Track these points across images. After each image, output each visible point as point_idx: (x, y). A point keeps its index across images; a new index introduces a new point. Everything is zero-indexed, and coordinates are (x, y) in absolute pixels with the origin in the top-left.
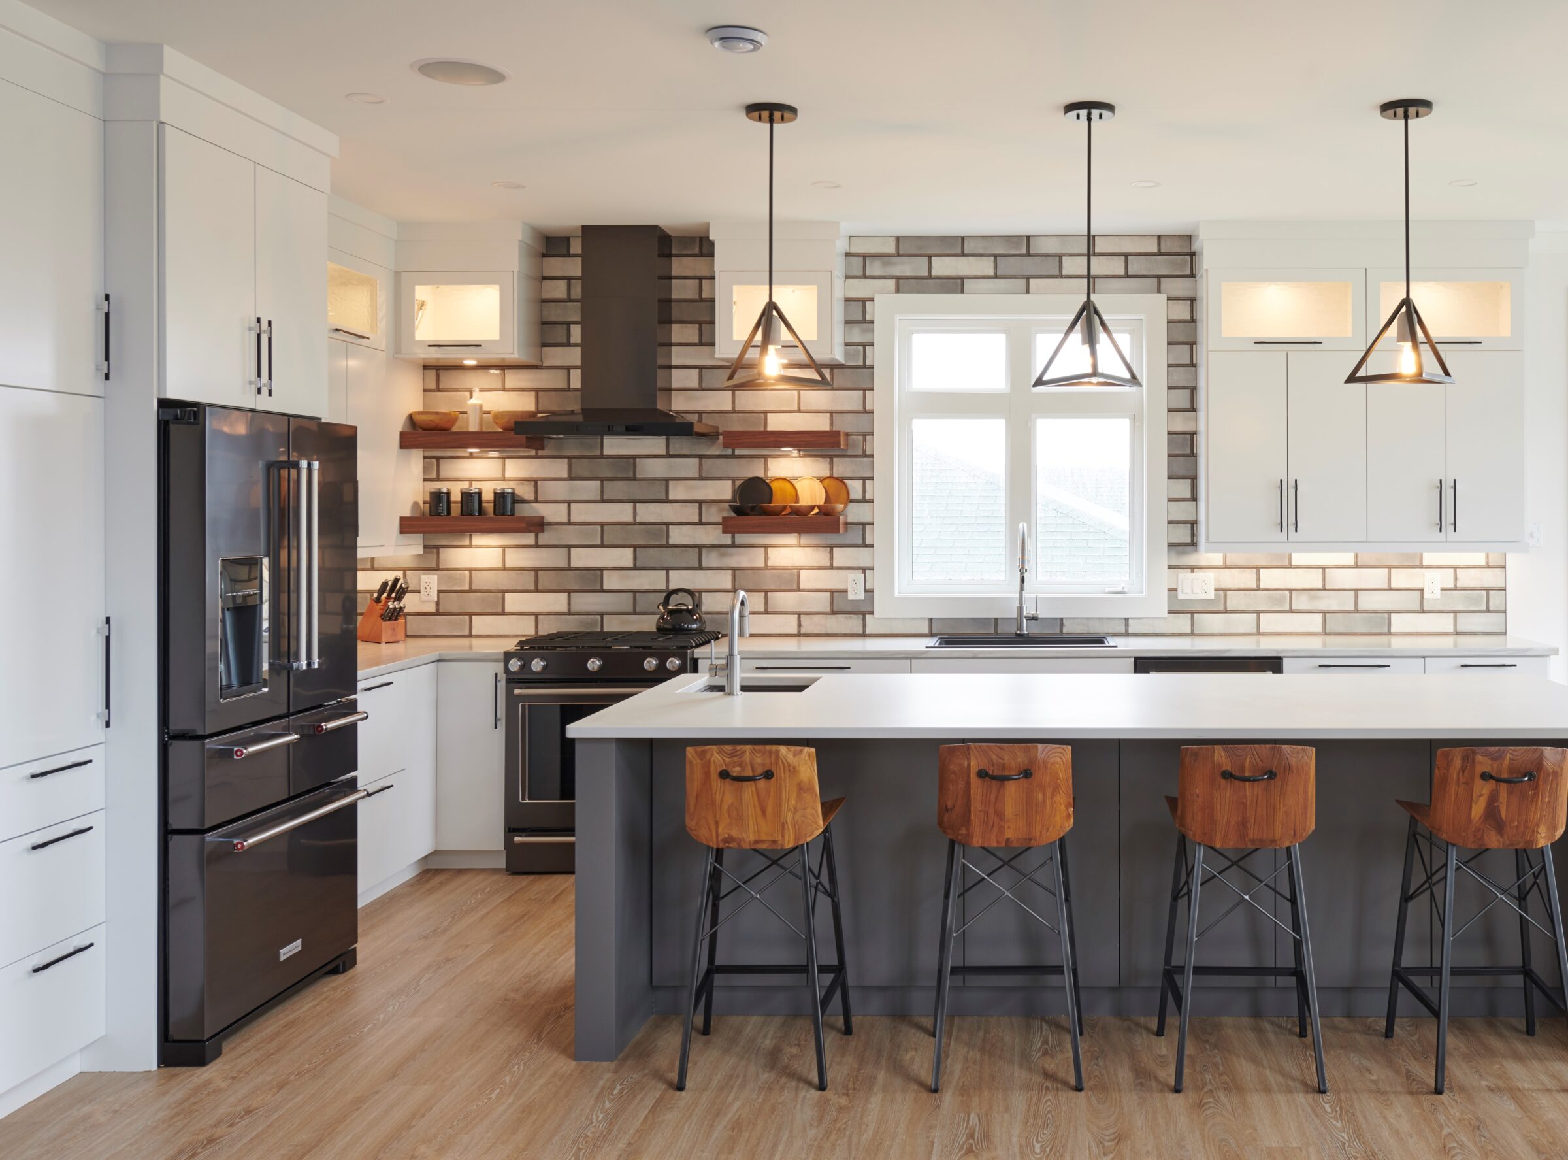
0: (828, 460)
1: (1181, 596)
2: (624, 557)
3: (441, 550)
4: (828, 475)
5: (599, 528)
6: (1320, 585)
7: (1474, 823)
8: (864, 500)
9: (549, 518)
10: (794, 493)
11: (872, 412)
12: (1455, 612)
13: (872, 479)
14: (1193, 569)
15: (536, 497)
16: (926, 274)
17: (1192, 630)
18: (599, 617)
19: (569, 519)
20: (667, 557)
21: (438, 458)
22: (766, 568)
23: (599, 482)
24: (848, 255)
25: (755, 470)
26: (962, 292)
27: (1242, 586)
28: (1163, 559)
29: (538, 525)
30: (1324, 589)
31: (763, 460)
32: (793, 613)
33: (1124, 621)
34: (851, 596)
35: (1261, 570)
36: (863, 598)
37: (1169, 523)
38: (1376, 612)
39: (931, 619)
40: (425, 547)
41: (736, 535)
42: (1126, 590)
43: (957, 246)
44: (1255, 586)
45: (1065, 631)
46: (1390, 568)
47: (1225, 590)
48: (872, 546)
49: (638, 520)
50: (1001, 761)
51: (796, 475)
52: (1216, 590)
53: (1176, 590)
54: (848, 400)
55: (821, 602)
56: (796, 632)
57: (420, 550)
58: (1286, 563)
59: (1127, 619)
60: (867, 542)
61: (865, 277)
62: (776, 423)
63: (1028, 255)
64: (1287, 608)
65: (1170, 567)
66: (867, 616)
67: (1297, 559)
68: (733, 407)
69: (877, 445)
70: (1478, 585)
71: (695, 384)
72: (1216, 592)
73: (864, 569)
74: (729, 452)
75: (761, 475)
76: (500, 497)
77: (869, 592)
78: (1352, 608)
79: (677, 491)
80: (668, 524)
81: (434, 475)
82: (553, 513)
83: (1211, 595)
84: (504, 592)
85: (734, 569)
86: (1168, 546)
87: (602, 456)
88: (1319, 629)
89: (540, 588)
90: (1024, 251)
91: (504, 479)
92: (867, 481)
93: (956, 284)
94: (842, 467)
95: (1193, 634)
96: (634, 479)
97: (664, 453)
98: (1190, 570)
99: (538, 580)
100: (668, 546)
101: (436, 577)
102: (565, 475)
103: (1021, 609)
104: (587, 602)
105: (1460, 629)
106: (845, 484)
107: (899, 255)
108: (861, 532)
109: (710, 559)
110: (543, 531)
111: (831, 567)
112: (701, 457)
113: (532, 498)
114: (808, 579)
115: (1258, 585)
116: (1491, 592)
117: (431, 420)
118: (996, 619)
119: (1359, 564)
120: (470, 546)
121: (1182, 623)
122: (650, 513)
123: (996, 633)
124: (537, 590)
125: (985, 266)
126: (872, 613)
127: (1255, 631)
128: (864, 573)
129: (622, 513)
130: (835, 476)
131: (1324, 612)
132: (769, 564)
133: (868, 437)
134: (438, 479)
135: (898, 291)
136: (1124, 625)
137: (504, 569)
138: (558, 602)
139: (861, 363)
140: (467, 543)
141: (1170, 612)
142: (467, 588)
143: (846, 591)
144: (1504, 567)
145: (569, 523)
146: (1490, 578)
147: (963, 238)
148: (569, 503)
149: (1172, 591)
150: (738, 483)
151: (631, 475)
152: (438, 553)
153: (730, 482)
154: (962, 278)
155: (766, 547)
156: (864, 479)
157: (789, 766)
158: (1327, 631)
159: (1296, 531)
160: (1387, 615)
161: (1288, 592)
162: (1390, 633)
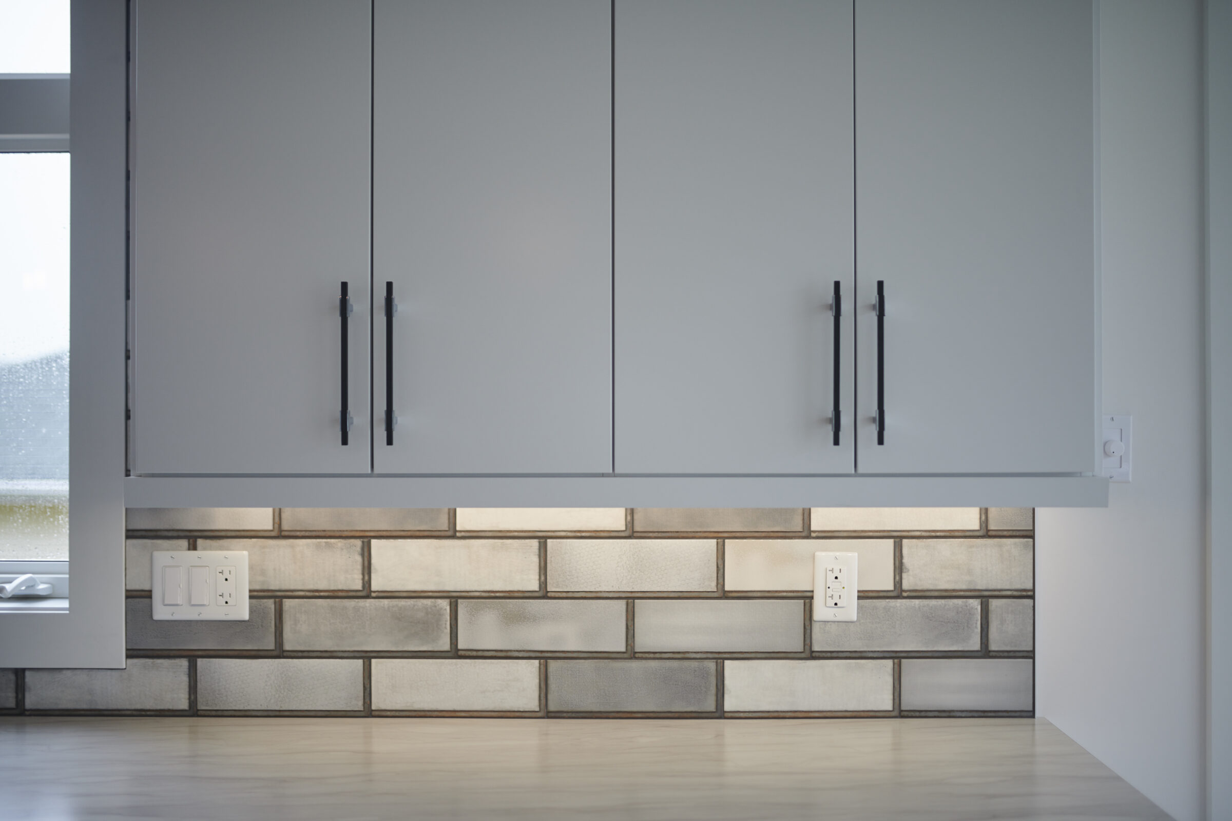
1: (161, 613)
6: (534, 586)
12: (897, 657)
14: (193, 538)
17: (191, 701)
27: (323, 585)
28: (114, 511)
30: (544, 594)
33: (12, 677)
35: (374, 542)
38: (683, 657)
44: (359, 587)
46: (721, 537)
47: (279, 597)
52: (255, 595)
53: (148, 594)
58: (443, 524)
59: (19, 671)
65: (131, 534)
67: (472, 512)
70: (962, 584)
72: (254, 601)
78: (620, 645)
83: (240, 609)
88: (531, 702)
95: (191, 711)
98: (184, 543)
105: (910, 701)
115: (366, 584)
116: (994, 604)
119: (638, 528)
121: (165, 683)
127: (359, 705)
131: (544, 657)
136: (13, 685)
141: (131, 653)
144: (1029, 536)
146: (993, 566)
149: (139, 597)
158: (552, 707)
159: (390, 442)
160: (711, 665)
161: (444, 604)
162: (720, 714)
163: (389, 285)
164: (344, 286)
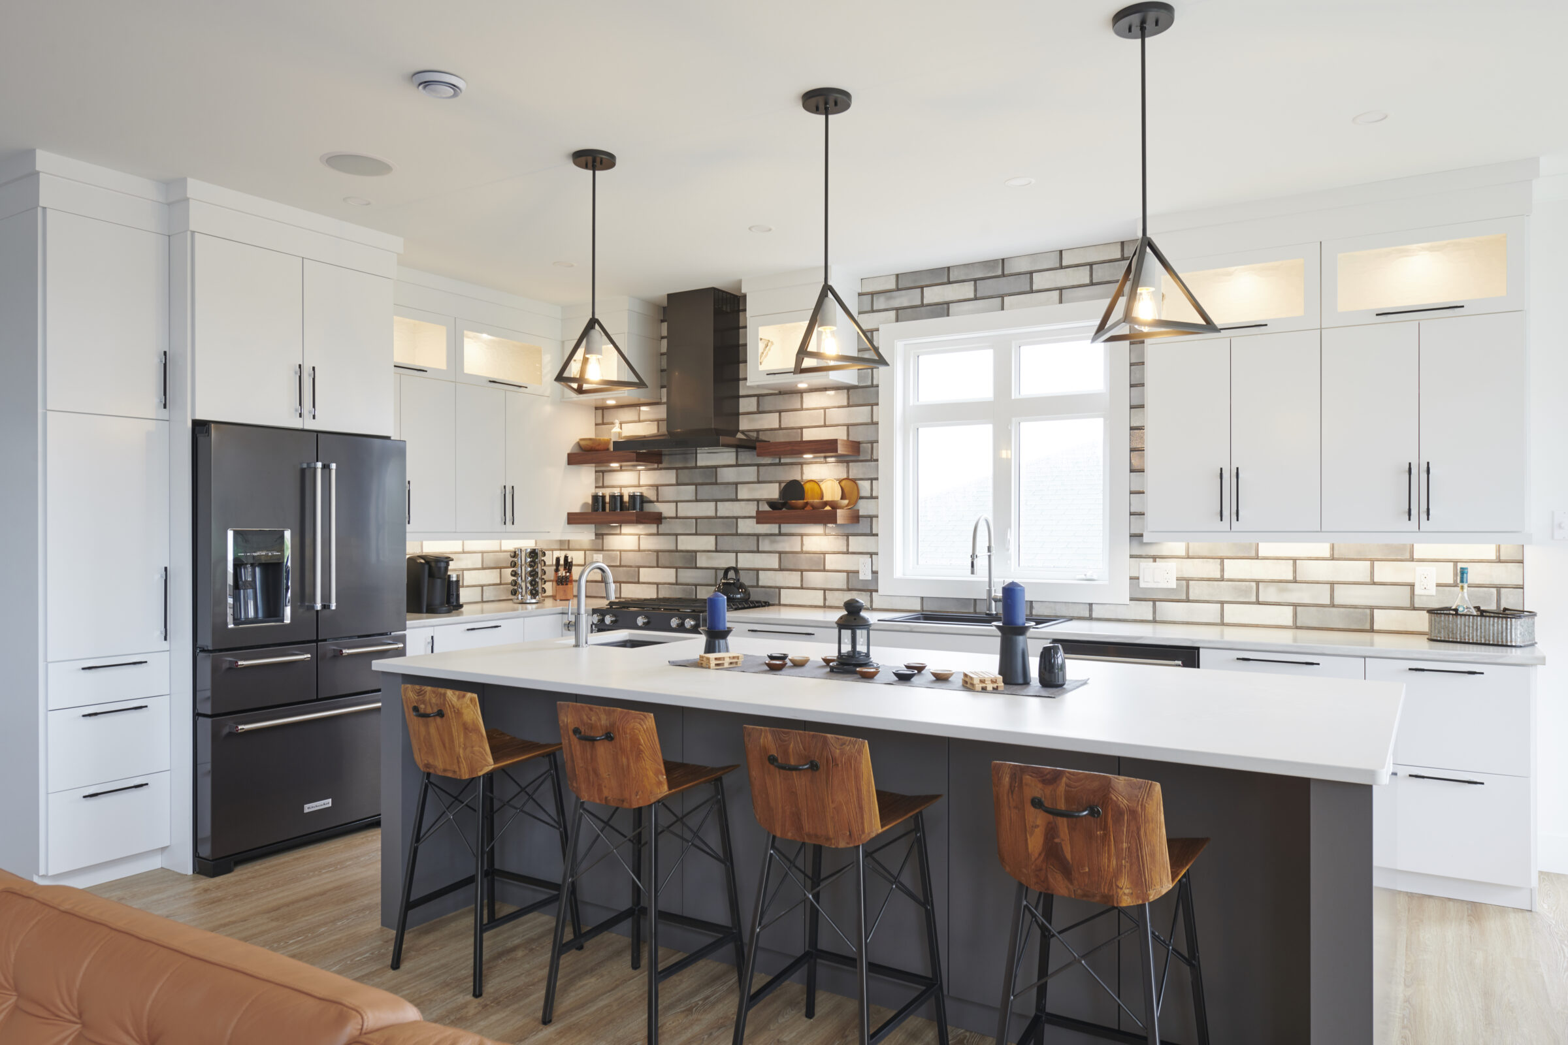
0: (845, 464)
1: (1142, 585)
2: (708, 542)
3: (604, 537)
4: (845, 477)
5: (694, 520)
6: (1291, 577)
7: (1033, 859)
8: (872, 497)
9: (665, 514)
10: (819, 492)
11: (877, 423)
13: (877, 479)
14: (1155, 558)
15: (658, 499)
16: (919, 303)
17: (1154, 618)
18: (694, 587)
19: (677, 514)
20: (736, 543)
21: (603, 472)
22: (802, 552)
23: (694, 487)
24: (860, 295)
25: (794, 475)
26: (948, 315)
27: (1205, 576)
28: (1125, 548)
29: (657, 519)
30: (1295, 581)
31: (800, 466)
32: (820, 589)
33: (1088, 606)
34: (862, 577)
35: (1225, 560)
36: (870, 578)
37: (1131, 514)
38: (1355, 607)
39: (922, 598)
40: (596, 535)
41: (782, 525)
42: (1095, 577)
43: (944, 275)
44: (1219, 577)
45: (1034, 613)
46: (1372, 561)
47: (1188, 580)
48: (877, 535)
49: (718, 515)
50: (589, 721)
51: (823, 478)
52: (1178, 579)
53: (1138, 578)
54: (860, 414)
55: (840, 580)
56: (822, 604)
57: (593, 537)
58: (1253, 554)
59: (1091, 605)
60: (874, 532)
61: (873, 311)
62: (809, 435)
63: (1003, 275)
64: (1254, 599)
65: (1131, 556)
66: (874, 593)
67: (1265, 549)
68: (780, 425)
69: (881, 451)
70: (1487, 582)
71: (754, 409)
72: (1178, 581)
73: (871, 554)
74: (777, 461)
75: (798, 478)
76: (633, 497)
77: (875, 573)
78: (1328, 602)
79: (743, 492)
80: (737, 518)
81: (601, 484)
82: (667, 510)
83: (1173, 584)
84: (639, 567)
85: (780, 553)
86: (1130, 536)
87: (696, 467)
88: (1290, 623)
89: (660, 565)
90: (1000, 273)
91: (639, 486)
92: (874, 481)
93: (943, 309)
94: (856, 470)
95: (1154, 621)
96: (716, 483)
97: (734, 462)
98: (1151, 560)
99: (659, 559)
100: (737, 534)
101: (601, 556)
102: (674, 482)
103: (989, 591)
104: (688, 576)
106: (856, 483)
107: (898, 289)
108: (869, 524)
109: (765, 545)
110: (661, 523)
111: (848, 553)
112: (758, 465)
113: (655, 499)
114: (832, 562)
115: (1222, 576)
116: (1503, 590)
117: (587, 445)
118: (975, 600)
119: (1335, 556)
120: (620, 534)
121: (1145, 610)
122: (726, 509)
123: (975, 612)
124: (658, 567)
125: (967, 290)
126: (877, 591)
127: (1219, 621)
128: (871, 557)
129: (706, 509)
130: (850, 477)
131: (1295, 606)
132: (804, 549)
133: (875, 444)
134: (603, 487)
135: (897, 320)
136: (1088, 609)
137: (639, 550)
138: (668, 575)
139: (869, 383)
140: (618, 532)
141: (1132, 599)
142: (618, 564)
143: (857, 572)
144: (1522, 562)
145: (677, 517)
146: (1503, 574)
147: (949, 268)
148: (677, 502)
149: (1134, 579)
150: (783, 485)
151: (714, 481)
152: (603, 539)
153: (777, 484)
154: (948, 303)
155: (802, 535)
156: (872, 480)
157: (454, 707)
158: (1298, 624)
159: (1238, 520)
160: (1368, 611)
161: (1254, 584)
162: (1372, 630)
163: (1237, 469)
164: (1221, 469)
